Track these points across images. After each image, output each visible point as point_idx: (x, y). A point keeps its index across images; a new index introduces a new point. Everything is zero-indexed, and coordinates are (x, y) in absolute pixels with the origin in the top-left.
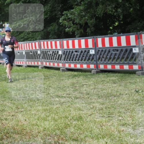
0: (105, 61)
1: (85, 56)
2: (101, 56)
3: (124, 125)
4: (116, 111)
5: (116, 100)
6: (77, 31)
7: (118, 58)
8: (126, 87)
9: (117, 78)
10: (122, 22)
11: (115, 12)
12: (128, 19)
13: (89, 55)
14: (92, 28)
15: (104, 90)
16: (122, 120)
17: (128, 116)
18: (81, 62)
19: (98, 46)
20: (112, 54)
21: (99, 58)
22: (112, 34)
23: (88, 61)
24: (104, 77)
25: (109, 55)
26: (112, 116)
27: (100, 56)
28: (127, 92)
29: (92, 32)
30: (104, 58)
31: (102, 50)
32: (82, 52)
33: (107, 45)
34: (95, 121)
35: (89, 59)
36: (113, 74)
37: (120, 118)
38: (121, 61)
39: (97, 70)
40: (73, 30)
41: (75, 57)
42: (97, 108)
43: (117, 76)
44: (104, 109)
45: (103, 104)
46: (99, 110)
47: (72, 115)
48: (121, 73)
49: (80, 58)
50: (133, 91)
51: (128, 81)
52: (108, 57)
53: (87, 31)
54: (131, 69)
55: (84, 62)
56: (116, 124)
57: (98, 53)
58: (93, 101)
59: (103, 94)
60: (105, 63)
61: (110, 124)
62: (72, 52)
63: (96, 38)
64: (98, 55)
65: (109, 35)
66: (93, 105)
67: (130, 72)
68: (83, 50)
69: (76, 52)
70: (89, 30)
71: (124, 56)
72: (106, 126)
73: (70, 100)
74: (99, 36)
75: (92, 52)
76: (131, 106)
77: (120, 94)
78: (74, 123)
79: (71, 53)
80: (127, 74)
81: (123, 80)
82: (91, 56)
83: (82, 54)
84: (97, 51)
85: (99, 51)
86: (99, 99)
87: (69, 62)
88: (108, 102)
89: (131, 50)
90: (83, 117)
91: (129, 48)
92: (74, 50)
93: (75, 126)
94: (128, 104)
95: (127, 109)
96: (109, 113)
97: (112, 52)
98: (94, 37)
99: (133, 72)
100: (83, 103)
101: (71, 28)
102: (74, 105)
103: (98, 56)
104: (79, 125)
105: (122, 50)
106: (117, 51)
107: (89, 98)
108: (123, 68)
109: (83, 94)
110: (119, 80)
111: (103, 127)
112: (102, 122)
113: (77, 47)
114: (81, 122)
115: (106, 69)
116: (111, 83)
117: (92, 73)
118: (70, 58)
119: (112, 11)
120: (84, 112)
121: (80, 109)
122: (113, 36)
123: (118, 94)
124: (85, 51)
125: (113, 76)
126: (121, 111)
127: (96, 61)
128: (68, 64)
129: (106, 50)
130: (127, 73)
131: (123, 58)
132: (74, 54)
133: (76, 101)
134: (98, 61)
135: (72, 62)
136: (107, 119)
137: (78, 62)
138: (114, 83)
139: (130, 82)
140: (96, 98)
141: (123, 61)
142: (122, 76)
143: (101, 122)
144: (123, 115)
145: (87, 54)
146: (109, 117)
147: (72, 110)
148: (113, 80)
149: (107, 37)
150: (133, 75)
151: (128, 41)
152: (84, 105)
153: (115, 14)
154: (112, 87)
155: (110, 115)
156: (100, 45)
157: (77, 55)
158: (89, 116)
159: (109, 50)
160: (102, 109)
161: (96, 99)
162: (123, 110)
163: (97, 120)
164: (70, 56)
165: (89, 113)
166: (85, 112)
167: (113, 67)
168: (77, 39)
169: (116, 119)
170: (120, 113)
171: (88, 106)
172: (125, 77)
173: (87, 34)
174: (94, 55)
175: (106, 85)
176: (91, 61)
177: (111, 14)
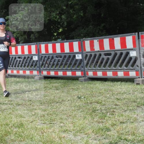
0: (48, 67)
1: (28, 62)
2: (45, 62)
3: (65, 132)
4: (58, 118)
5: (58, 107)
6: (21, 37)
7: (61, 64)
8: (69, 94)
9: (60, 84)
10: (66, 29)
11: (59, 18)
12: (72, 26)
13: (32, 62)
14: (36, 34)
15: (46, 96)
16: (63, 127)
17: (70, 122)
18: (24, 68)
19: (41, 52)
20: (55, 60)
21: (43, 64)
22: (56, 40)
23: (31, 67)
24: (47, 83)
25: (53, 61)
26: (54, 122)
27: (43, 62)
28: (69, 99)
29: (36, 38)
30: (47, 64)
31: (45, 57)
32: (25, 58)
33: (51, 51)
34: (36, 128)
35: (32, 65)
36: (56, 81)
37: (62, 125)
38: (64, 67)
39: (40, 76)
40: (16, 36)
41: (18, 63)
42: (39, 115)
43: (60, 83)
44: (46, 116)
45: (45, 111)
46: (41, 117)
47: (13, 122)
48: (64, 79)
49: (23, 65)
50: (76, 97)
51: (71, 87)
52: (52, 63)
53: (31, 37)
54: (74, 76)
55: (27, 68)
56: (57, 131)
57: (41, 59)
58: (35, 107)
59: (45, 101)
60: (48, 70)
61: (51, 130)
62: (15, 58)
63: (40, 44)
64: (41, 61)
65: (53, 42)
66: (35, 112)
67: (73, 78)
68: (27, 57)
69: (19, 58)
70: (33, 36)
71: (67, 62)
72: (47, 133)
73: (11, 107)
74: (42, 43)
75: (35, 58)
76: (73, 113)
77: (63, 100)
78: (14, 130)
79: (13, 59)
80: (70, 81)
81: (66, 86)
82: (34, 62)
83: (25, 60)
84: (40, 57)
85: (42, 57)
86: (42, 105)
87: (12, 68)
88: (50, 109)
89: (74, 56)
90: (24, 124)
91: (72, 55)
92: (17, 57)
93: (16, 133)
94: (70, 110)
95: (69, 115)
96: (51, 119)
97: (55, 58)
98: (37, 43)
99: (76, 79)
100: (25, 110)
101: (14, 34)
102: (16, 112)
103: (41, 63)
104: (20, 132)
105: (65, 57)
106: (61, 57)
107: (31, 104)
108: (66, 74)
109: (25, 101)
110: (62, 86)
111: (44, 133)
112: (44, 129)
113: (20, 53)
114: (22, 130)
115: (49, 75)
116: (54, 89)
117: (35, 79)
118: (13, 64)
119: (56, 18)
120: (25, 119)
121: (21, 116)
122: (57, 43)
123: (61, 100)
124: (29, 57)
125: (56, 83)
126: (62, 117)
127: (40, 67)
128: (10, 71)
129: (49, 56)
130: (70, 79)
131: (66, 64)
132: (17, 60)
133: (18, 108)
134: (42, 67)
135: (15, 68)
136: (49, 126)
137: (21, 68)
138: (57, 89)
139: (72, 89)
140: (38, 104)
141: (66, 67)
142: (65, 82)
143: (42, 129)
144: (65, 121)
145: (30, 60)
146: (50, 123)
147: (13, 117)
148: (56, 87)
149: (51, 43)
150: (76, 81)
151: (71, 47)
152: (26, 112)
153: (59, 20)
154: (54, 94)
155: (52, 122)
156: (43, 51)
157: (20, 61)
158: (31, 123)
159: (53, 56)
160: (44, 116)
161: (38, 106)
162: (65, 117)
163: (39, 127)
164: (12, 62)
165: (31, 120)
166: (27, 119)
167: (56, 73)
168: (21, 45)
169: (58, 126)
170: (62, 119)
171: (29, 113)
172: (68, 83)
173: (31, 40)
174: (37, 61)
175: (48, 91)
176: (34, 67)
177: (55, 21)
